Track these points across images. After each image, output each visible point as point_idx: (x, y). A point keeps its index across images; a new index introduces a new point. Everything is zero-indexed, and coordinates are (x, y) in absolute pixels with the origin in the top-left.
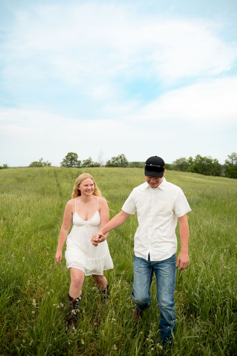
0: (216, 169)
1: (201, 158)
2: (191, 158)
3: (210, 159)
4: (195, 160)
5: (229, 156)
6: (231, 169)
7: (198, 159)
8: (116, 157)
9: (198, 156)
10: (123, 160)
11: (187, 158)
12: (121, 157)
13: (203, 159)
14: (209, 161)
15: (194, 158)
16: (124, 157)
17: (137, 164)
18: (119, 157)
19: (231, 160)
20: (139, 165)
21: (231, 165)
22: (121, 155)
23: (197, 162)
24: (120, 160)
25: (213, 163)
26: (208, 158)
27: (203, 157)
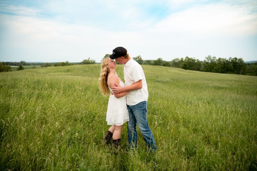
0: (198, 66)
1: (188, 58)
2: (182, 59)
3: (194, 59)
4: (185, 60)
5: (206, 57)
6: (207, 66)
7: (187, 59)
8: (135, 57)
9: (187, 57)
10: (140, 59)
11: (180, 59)
12: (138, 57)
13: (189, 59)
14: (194, 60)
15: (184, 59)
16: (140, 58)
17: (149, 62)
18: (137, 57)
19: (207, 60)
20: (150, 62)
21: (207, 63)
22: (138, 56)
23: (186, 61)
24: (138, 59)
25: (196, 62)
26: (193, 58)
27: (190, 58)
